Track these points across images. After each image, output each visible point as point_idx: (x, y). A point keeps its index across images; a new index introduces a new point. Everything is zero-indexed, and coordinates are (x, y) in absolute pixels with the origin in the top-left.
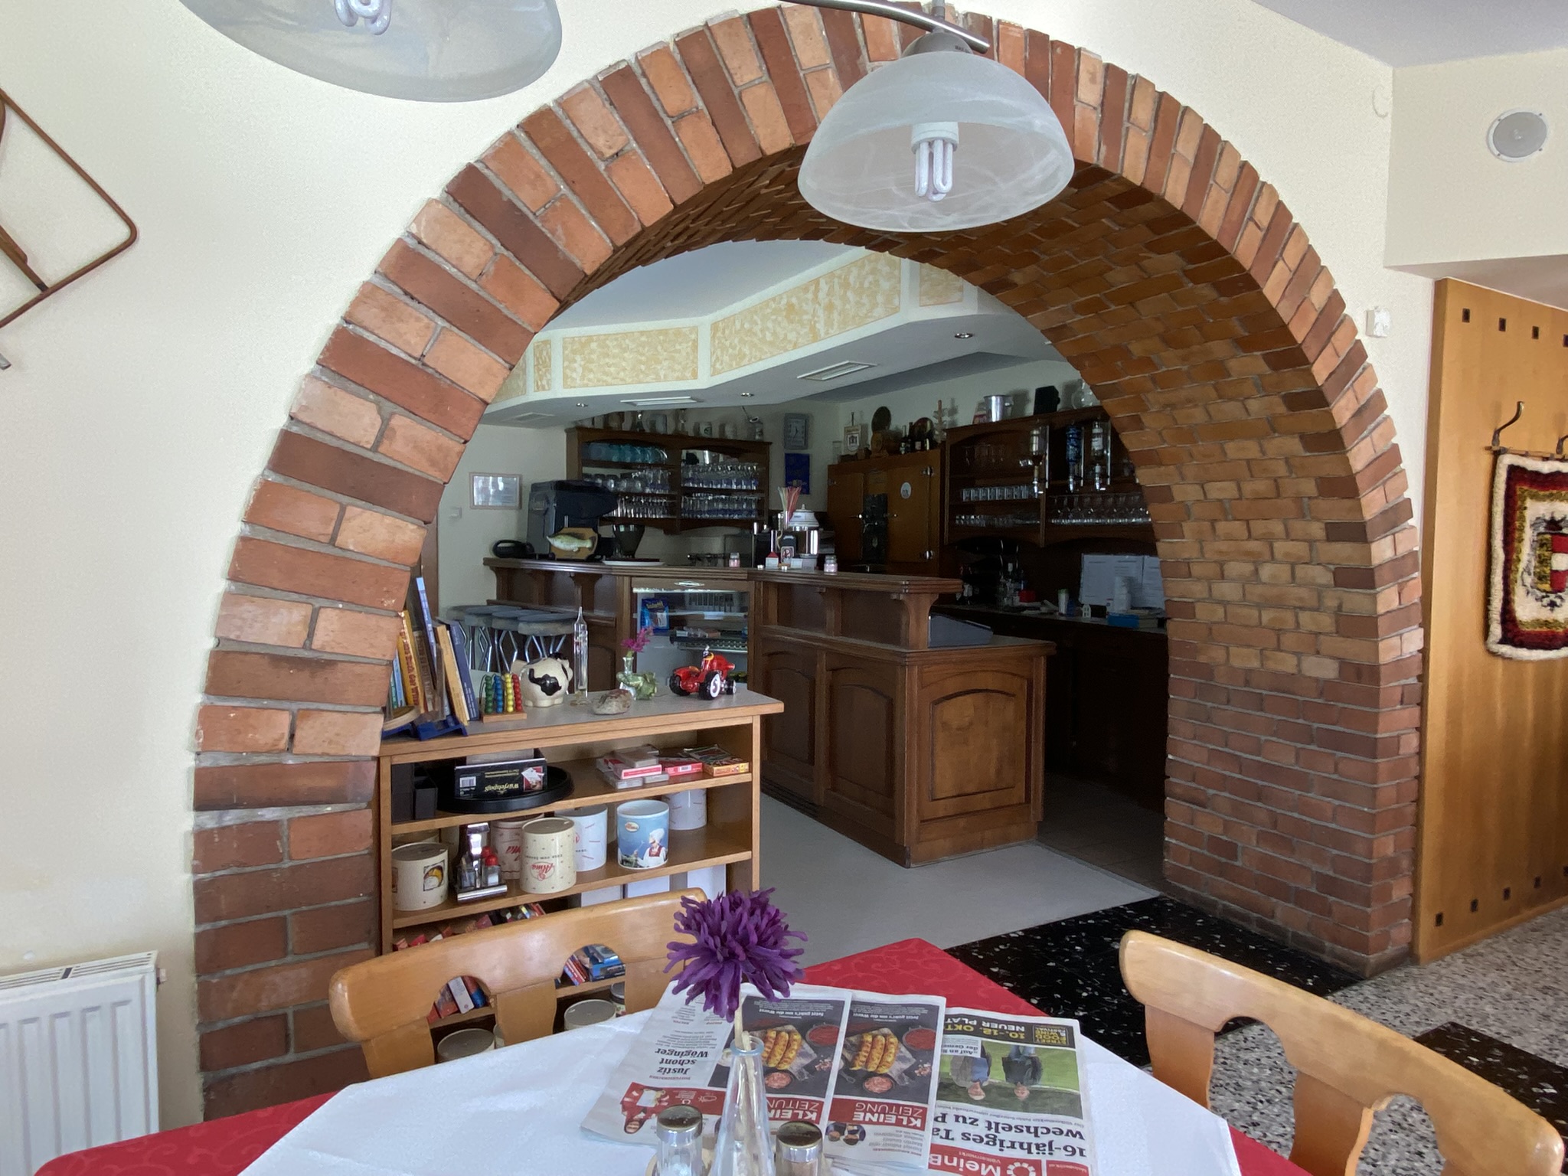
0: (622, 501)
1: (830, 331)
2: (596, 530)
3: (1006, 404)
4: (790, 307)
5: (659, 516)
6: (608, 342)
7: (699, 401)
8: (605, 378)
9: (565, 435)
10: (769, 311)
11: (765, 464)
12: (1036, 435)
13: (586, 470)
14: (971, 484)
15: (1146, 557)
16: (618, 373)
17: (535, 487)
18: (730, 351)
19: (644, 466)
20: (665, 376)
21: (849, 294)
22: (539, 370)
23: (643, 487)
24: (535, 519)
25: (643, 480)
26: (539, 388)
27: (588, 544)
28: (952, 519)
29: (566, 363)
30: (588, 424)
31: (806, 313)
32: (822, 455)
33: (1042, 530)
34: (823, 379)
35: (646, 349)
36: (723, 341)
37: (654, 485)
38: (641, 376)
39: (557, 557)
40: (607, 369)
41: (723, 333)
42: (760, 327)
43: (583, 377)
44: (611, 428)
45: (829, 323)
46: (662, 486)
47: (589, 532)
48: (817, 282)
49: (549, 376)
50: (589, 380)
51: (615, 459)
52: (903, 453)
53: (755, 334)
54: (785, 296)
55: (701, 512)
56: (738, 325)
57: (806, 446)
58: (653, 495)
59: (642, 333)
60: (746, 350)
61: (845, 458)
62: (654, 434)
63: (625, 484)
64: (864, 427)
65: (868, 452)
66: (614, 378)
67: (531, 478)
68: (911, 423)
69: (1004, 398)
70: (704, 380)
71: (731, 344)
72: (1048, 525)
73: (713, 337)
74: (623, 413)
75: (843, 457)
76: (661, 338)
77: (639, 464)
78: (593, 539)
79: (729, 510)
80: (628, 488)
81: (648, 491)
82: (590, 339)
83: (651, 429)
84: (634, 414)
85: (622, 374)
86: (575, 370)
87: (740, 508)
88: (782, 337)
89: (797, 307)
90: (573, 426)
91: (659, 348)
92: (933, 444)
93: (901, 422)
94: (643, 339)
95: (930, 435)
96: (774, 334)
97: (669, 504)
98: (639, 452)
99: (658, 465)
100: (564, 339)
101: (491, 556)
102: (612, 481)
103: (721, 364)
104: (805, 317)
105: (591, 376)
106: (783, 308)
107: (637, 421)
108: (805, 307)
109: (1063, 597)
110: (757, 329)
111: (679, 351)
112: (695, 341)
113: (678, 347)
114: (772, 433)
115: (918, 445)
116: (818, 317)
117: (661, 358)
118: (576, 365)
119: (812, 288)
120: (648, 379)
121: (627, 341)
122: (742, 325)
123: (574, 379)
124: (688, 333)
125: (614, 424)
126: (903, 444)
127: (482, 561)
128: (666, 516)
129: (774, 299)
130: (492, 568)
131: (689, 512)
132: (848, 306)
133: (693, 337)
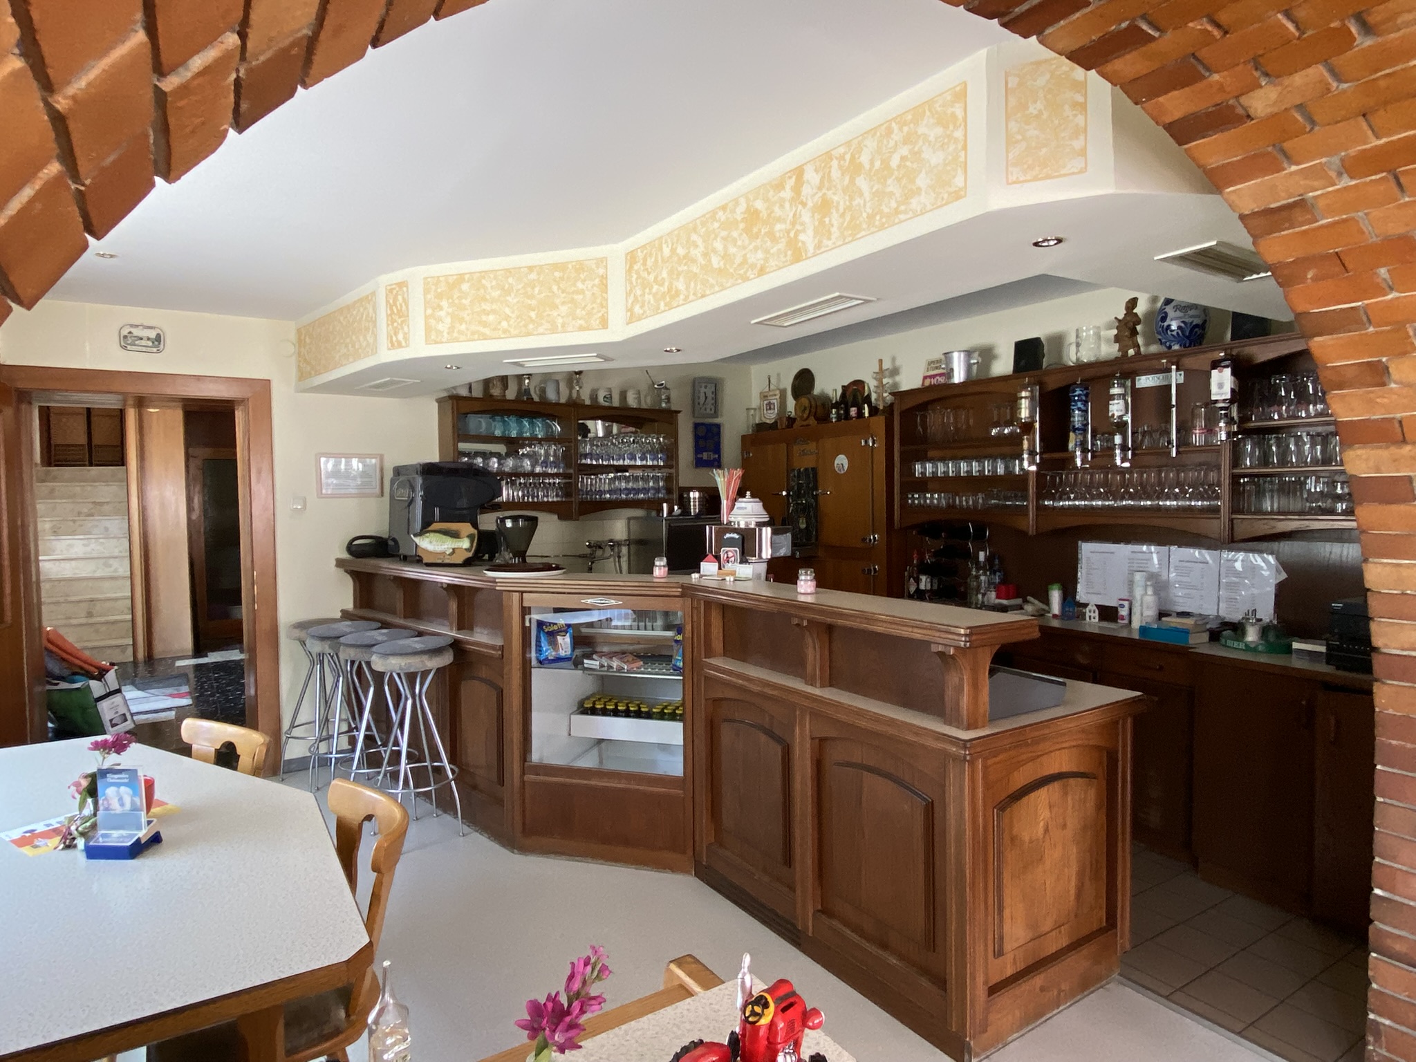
0: (507, 483)
1: (825, 242)
2: (475, 525)
3: (972, 361)
4: (752, 216)
5: (552, 498)
6: (484, 281)
7: (607, 359)
8: (482, 329)
9: (437, 404)
10: (716, 225)
11: (673, 435)
12: (1026, 398)
13: (463, 446)
14: (924, 458)
15: (1173, 548)
16: (500, 323)
17: (398, 471)
18: (655, 287)
19: (533, 440)
20: (563, 326)
21: (862, 182)
22: (393, 321)
23: (533, 466)
24: (399, 510)
25: (533, 457)
26: (395, 345)
27: (465, 544)
28: (904, 498)
29: (429, 311)
30: (464, 392)
31: (779, 220)
32: (734, 425)
33: (1031, 514)
34: (786, 324)
35: (537, 290)
36: (645, 274)
37: (545, 463)
38: (531, 326)
39: (425, 561)
40: (484, 318)
41: (644, 264)
42: (701, 248)
43: (451, 329)
44: (491, 396)
45: (822, 230)
46: (556, 466)
47: (466, 528)
48: (799, 172)
49: (406, 328)
50: (460, 332)
51: (498, 433)
52: (834, 420)
53: (694, 261)
54: (742, 200)
55: (601, 492)
56: (666, 251)
57: (716, 415)
58: (545, 475)
59: (531, 269)
60: (680, 285)
61: (761, 427)
62: (544, 402)
63: (510, 463)
64: (783, 393)
65: (791, 421)
66: (495, 329)
67: (392, 462)
68: (843, 387)
69: (969, 353)
70: (618, 331)
71: (656, 278)
72: (1041, 509)
73: (629, 271)
74: (507, 376)
75: (758, 425)
76: (557, 274)
77: (527, 439)
78: (471, 537)
79: (634, 489)
80: (515, 467)
81: (538, 470)
82: (461, 278)
83: (540, 397)
84: (520, 378)
85: (504, 324)
86: (440, 320)
87: (646, 486)
88: (738, 260)
89: (764, 214)
90: (445, 394)
91: (555, 288)
92: (874, 411)
93: (829, 385)
94: (533, 276)
95: (867, 399)
96: (726, 256)
97: (565, 483)
98: (527, 424)
99: (550, 439)
100: (425, 278)
101: (345, 555)
102: (495, 460)
103: (642, 307)
104: (778, 227)
105: (463, 327)
106: (739, 218)
107: (524, 388)
108: (778, 211)
109: (1055, 596)
110: (696, 253)
111: (582, 292)
112: (604, 278)
113: (580, 285)
114: (679, 400)
115: (853, 411)
116: (802, 224)
117: (558, 301)
118: (442, 313)
119: (791, 183)
120: (541, 330)
121: (510, 280)
122: (673, 251)
123: (439, 333)
124: (594, 266)
125: (496, 392)
126: (834, 411)
127: (335, 563)
128: (559, 499)
129: (724, 208)
130: (346, 571)
131: (587, 493)
132: (858, 201)
133: (601, 271)
